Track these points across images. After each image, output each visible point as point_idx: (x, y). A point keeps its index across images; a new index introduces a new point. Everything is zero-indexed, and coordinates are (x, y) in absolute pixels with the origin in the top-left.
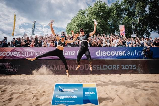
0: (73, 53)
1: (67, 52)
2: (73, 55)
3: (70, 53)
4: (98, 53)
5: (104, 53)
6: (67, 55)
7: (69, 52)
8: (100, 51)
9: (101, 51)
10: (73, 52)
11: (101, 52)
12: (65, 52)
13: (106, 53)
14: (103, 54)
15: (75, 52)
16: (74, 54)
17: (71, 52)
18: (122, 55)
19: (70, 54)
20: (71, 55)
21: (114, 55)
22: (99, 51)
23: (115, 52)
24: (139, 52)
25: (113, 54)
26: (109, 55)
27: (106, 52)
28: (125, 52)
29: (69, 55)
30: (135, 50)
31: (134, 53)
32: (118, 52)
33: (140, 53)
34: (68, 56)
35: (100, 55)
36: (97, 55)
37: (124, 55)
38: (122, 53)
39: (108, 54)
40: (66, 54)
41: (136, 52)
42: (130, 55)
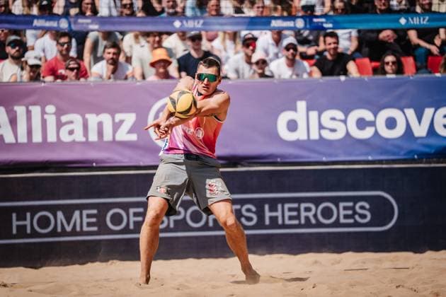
0: (116, 126)
1: (77, 118)
2: (123, 135)
3: (100, 125)
4: (292, 126)
5: (333, 119)
6: (79, 137)
7: (93, 119)
8: (302, 105)
9: (309, 109)
10: (119, 117)
11: (314, 115)
12: (64, 119)
13: (345, 122)
14: (321, 127)
15: (129, 119)
16: (130, 132)
17: (106, 119)
19: (100, 133)
20: (108, 136)
22: (295, 109)
23: (410, 113)
25: (391, 123)
26: (367, 133)
27: (346, 114)
29: (93, 137)
32: (429, 112)
34: (87, 144)
35: (300, 135)
36: (285, 134)
39: (362, 124)
40: (71, 132)
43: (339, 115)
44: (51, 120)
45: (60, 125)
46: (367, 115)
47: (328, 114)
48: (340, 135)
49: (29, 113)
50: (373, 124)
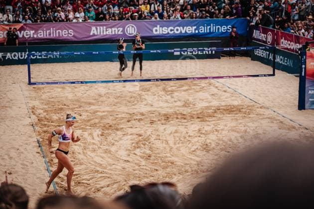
0: (118, 31)
1: (110, 29)
2: (119, 33)
3: (115, 31)
4: (156, 31)
6: (111, 34)
7: (113, 29)
8: (158, 26)
9: (160, 27)
10: (119, 29)
11: (161, 28)
14: (162, 31)
15: (121, 29)
16: (121, 32)
18: (190, 32)
21: (179, 32)
23: (181, 28)
24: (217, 27)
28: (195, 27)
30: (212, 25)
31: (210, 29)
33: (219, 28)
35: (158, 32)
37: (193, 32)
38: (191, 29)
39: (171, 30)
41: (213, 26)
42: (203, 31)
43: (166, 28)
44: (105, 30)
45: (106, 31)
46: (172, 28)
47: (164, 28)
48: (167, 32)
49: (100, 28)
50: (173, 30)
